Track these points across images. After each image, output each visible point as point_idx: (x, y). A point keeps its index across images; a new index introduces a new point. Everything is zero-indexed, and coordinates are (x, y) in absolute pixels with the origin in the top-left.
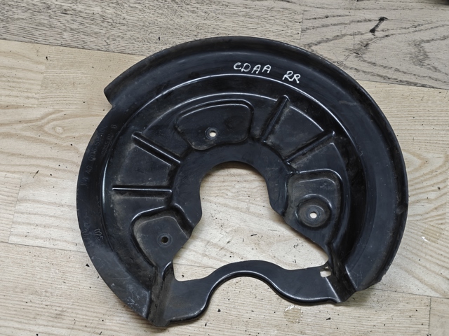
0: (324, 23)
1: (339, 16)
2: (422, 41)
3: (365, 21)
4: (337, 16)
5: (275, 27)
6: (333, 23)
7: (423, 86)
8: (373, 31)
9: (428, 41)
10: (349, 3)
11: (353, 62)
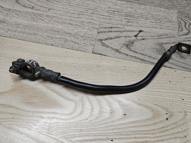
0: (110, 30)
1: (118, 28)
2: (163, 43)
3: (132, 31)
4: (117, 28)
5: (84, 30)
6: (115, 31)
8: (136, 36)
9: (166, 44)
10: (123, 23)
11: (125, 50)
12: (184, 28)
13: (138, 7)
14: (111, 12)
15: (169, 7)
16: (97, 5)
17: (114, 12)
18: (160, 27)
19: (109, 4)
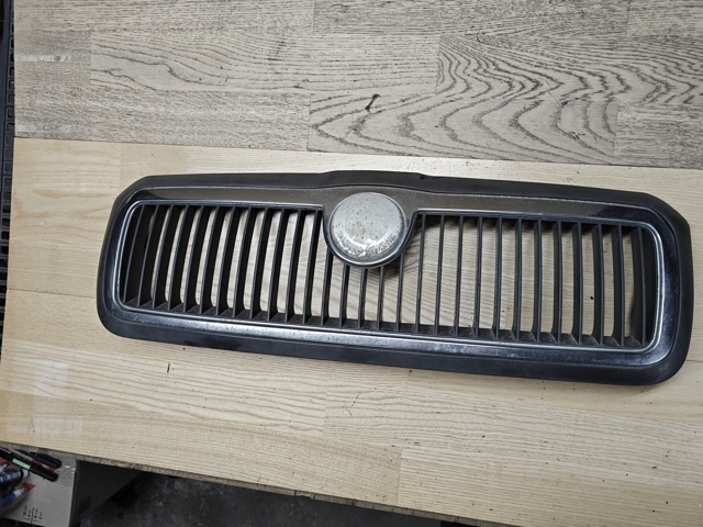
0: (328, 105)
1: (340, 96)
2: (409, 114)
3: (361, 99)
4: (338, 96)
5: (289, 112)
6: (334, 104)
7: (410, 155)
8: (368, 108)
9: (414, 114)
10: (347, 84)
11: (352, 138)
12: (446, 74)
13: (371, 41)
14: (325, 63)
15: (426, 28)
16: (300, 52)
17: (330, 64)
18: (407, 80)
19: (321, 44)
